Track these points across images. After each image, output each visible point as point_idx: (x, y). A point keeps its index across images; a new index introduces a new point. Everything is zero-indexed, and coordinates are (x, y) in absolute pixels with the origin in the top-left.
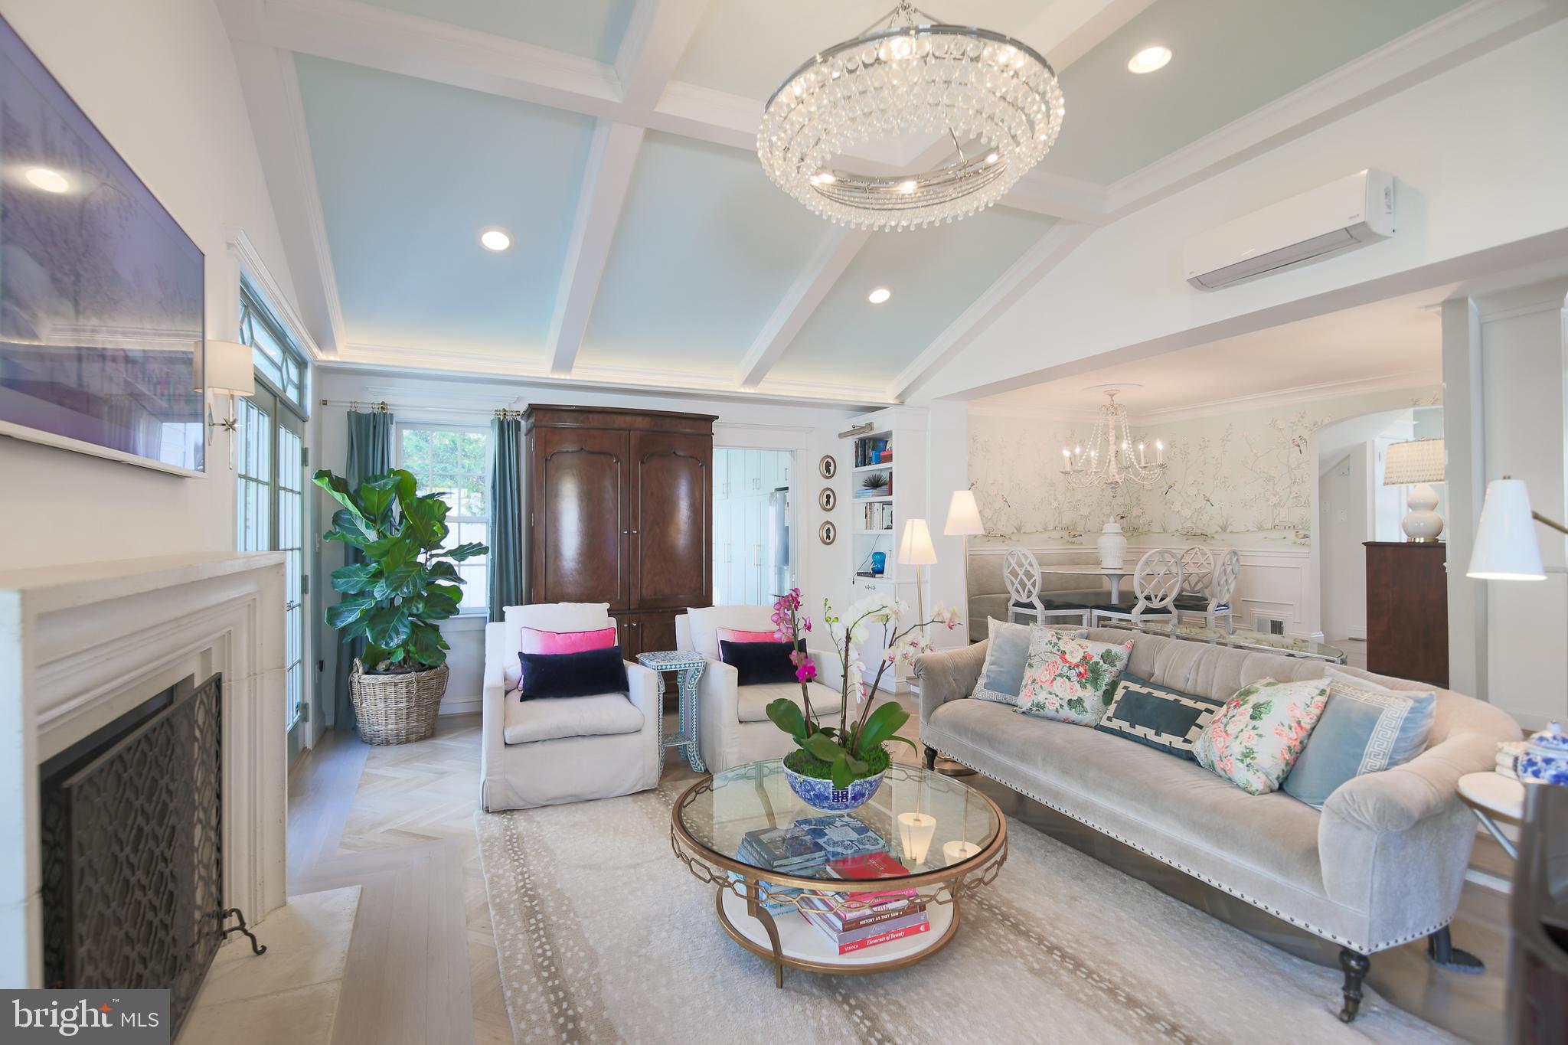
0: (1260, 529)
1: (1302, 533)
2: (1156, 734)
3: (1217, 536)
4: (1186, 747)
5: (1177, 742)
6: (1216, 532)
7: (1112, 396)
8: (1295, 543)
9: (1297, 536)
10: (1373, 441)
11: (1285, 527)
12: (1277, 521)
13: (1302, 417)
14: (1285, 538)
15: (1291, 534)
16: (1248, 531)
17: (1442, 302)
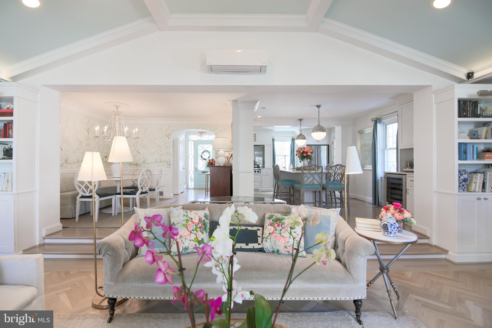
0: (156, 162)
1: (169, 163)
2: (246, 245)
3: (141, 165)
4: (260, 246)
5: (256, 246)
6: (141, 163)
7: (117, 108)
8: (167, 167)
9: (167, 164)
10: (179, 138)
11: (164, 162)
12: (161, 160)
13: (169, 127)
15: (165, 164)
16: (152, 163)
17: (233, 100)
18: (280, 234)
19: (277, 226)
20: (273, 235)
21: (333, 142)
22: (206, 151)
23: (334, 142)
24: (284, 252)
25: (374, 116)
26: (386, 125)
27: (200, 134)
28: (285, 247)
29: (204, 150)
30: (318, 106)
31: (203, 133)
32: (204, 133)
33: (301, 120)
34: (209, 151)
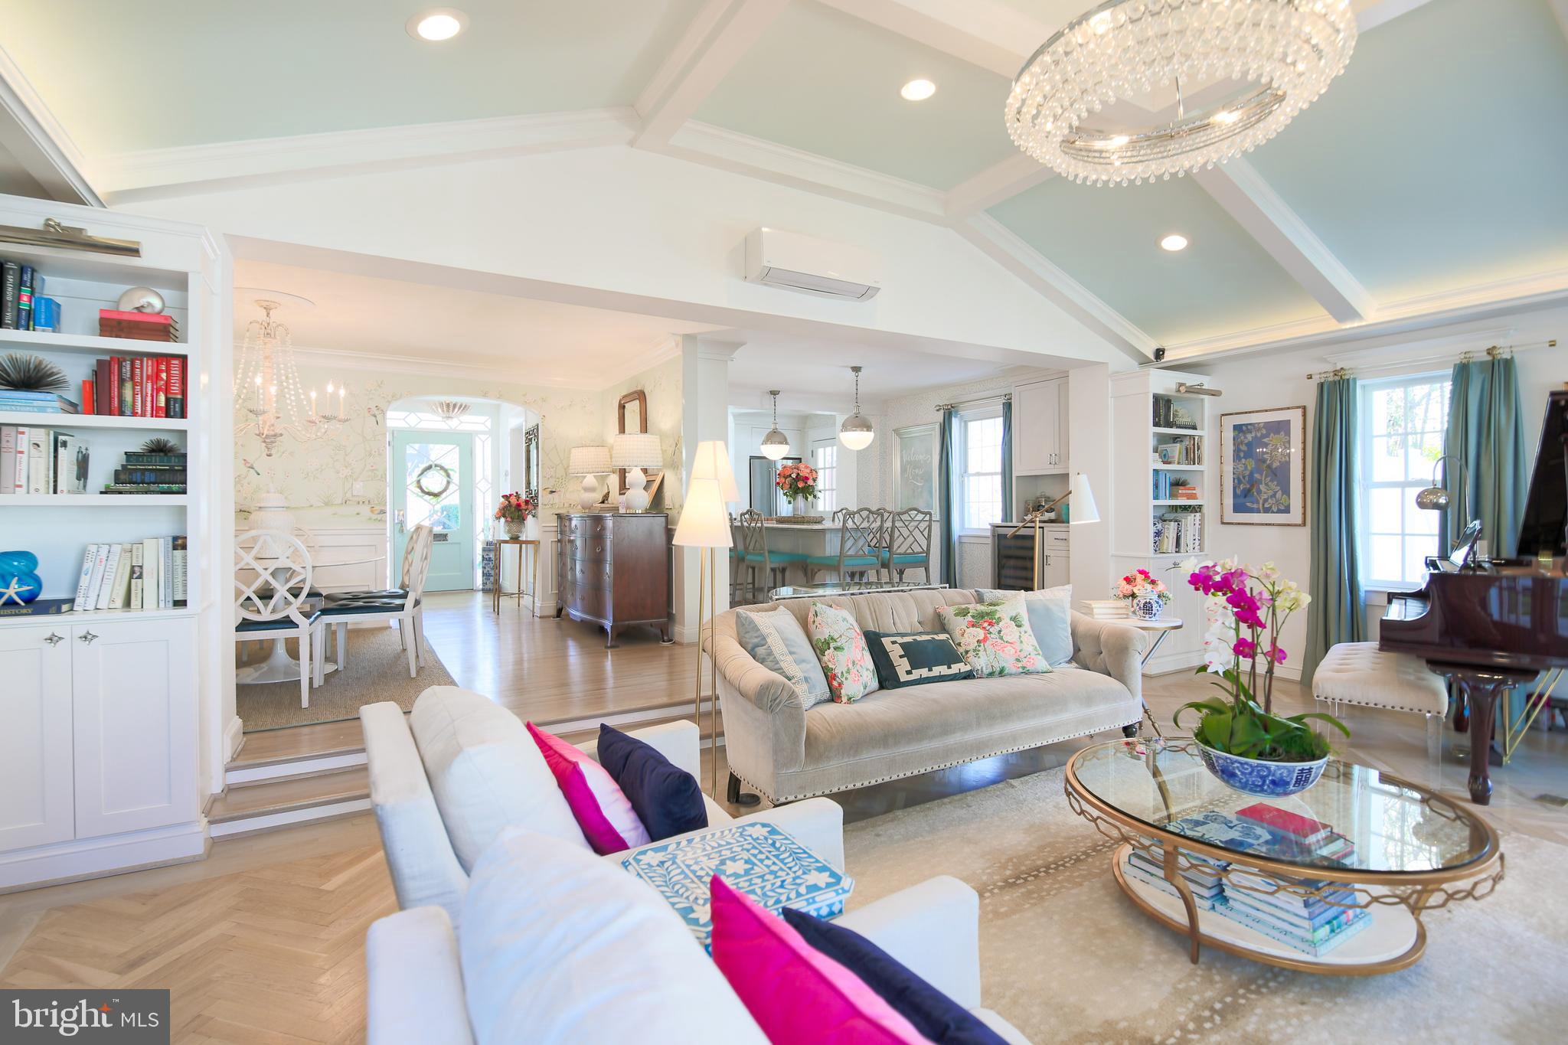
0: (328, 504)
1: (378, 508)
4: (968, 668)
5: (962, 667)
7: (268, 309)
8: (370, 519)
9: (372, 512)
11: (359, 503)
12: (349, 495)
13: (379, 386)
14: (358, 514)
15: (365, 510)
16: (311, 506)
17: (684, 335)
18: (1001, 638)
19: (989, 625)
20: (988, 643)
21: (812, 452)
22: (436, 466)
23: (817, 452)
24: (1014, 670)
25: (945, 399)
26: (966, 423)
27: (443, 411)
28: (1018, 660)
29: (430, 463)
30: (856, 369)
31: (455, 406)
32: (459, 408)
33: (774, 393)
34: (446, 467)
